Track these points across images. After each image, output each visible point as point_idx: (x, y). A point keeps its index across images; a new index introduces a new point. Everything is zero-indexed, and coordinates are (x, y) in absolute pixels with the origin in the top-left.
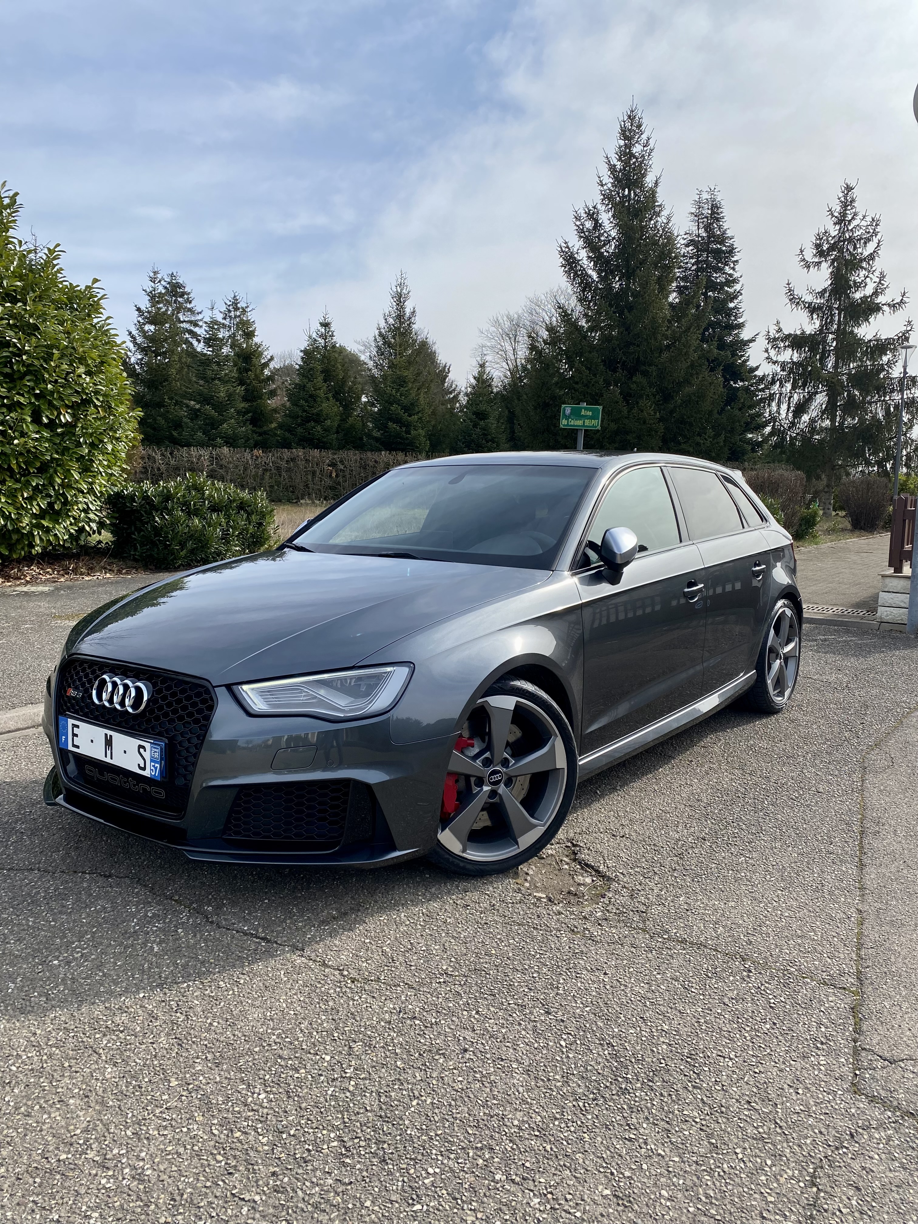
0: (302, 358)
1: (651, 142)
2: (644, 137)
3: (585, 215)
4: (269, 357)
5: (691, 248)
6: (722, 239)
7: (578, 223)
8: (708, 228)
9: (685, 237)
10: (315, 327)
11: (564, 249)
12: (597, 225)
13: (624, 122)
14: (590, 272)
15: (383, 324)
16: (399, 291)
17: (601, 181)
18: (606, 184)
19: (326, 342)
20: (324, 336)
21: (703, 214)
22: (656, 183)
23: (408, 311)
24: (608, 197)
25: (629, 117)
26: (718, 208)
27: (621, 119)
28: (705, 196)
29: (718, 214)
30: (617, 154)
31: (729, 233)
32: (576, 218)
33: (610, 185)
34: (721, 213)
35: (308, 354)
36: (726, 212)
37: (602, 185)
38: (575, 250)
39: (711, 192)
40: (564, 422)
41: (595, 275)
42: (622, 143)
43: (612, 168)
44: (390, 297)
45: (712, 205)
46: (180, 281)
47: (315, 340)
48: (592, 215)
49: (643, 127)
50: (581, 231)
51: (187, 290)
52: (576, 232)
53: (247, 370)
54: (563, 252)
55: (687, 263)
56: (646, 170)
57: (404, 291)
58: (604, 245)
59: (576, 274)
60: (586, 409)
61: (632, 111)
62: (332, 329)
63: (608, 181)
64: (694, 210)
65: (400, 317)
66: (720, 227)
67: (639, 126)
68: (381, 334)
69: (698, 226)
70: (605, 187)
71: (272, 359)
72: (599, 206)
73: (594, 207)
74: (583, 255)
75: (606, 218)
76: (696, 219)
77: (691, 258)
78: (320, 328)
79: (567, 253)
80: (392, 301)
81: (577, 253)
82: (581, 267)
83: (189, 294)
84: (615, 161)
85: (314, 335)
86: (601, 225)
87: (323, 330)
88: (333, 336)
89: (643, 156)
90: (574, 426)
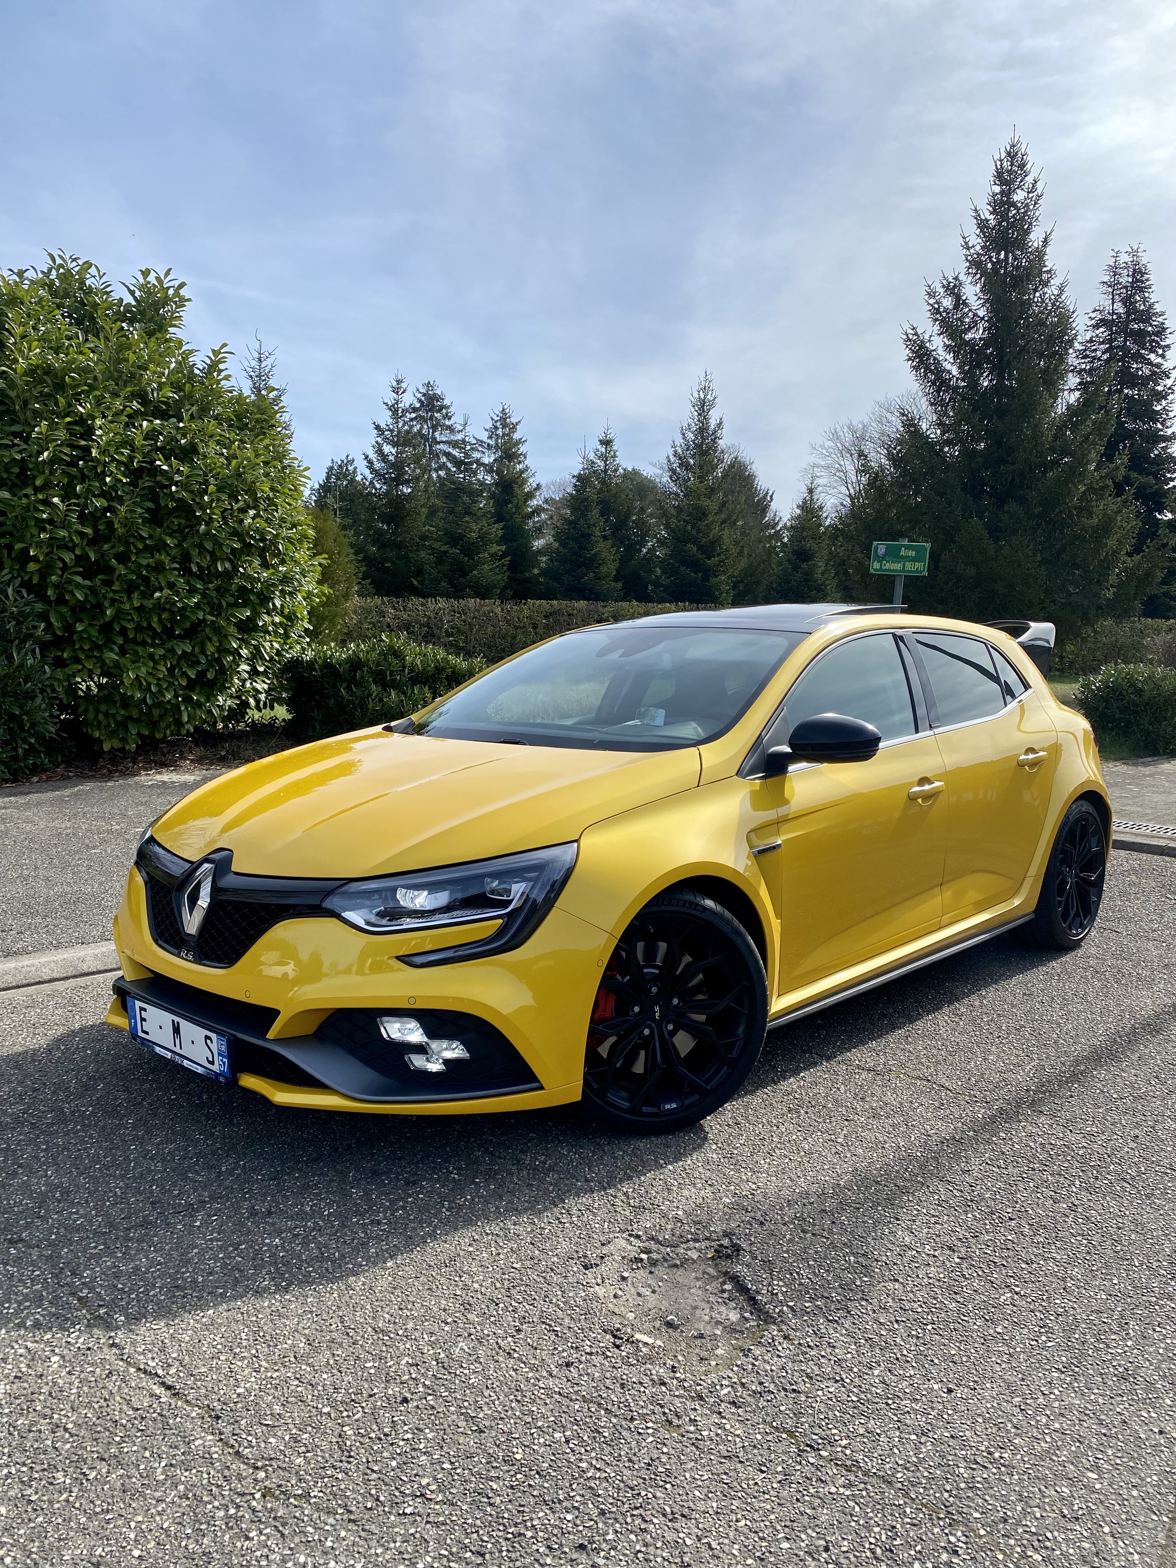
0: (575, 486)
1: (1039, 186)
2: (1029, 179)
3: (942, 290)
4: (534, 485)
5: (1102, 330)
6: (1147, 316)
7: (932, 301)
8: (1127, 301)
9: (1093, 315)
10: (593, 447)
11: (911, 337)
12: (959, 302)
13: (1001, 161)
14: (948, 367)
15: (679, 441)
16: (702, 397)
17: (966, 243)
18: (973, 246)
19: (606, 465)
20: (604, 458)
21: (1120, 284)
22: (1046, 241)
23: (713, 423)
24: (976, 264)
25: (1009, 154)
26: (1142, 274)
27: (997, 157)
28: (1124, 258)
29: (1142, 282)
30: (989, 204)
31: (1158, 308)
32: (929, 294)
33: (978, 248)
34: (1147, 280)
35: (582, 480)
36: (1153, 278)
37: (968, 248)
38: (927, 337)
39: (1134, 253)
40: (876, 565)
41: (955, 371)
42: (997, 189)
43: (982, 225)
44: (690, 405)
45: (1134, 270)
46: (438, 392)
47: (593, 463)
48: (953, 289)
49: (1028, 166)
50: (936, 311)
51: (446, 402)
52: (928, 314)
53: (507, 502)
54: (910, 340)
55: (1095, 350)
56: (1030, 224)
57: (709, 397)
58: (970, 329)
59: (927, 369)
60: (907, 547)
61: (1013, 146)
62: (615, 448)
63: (976, 241)
64: (1106, 279)
65: (702, 430)
66: (1145, 300)
67: (1022, 166)
68: (675, 454)
69: (1113, 299)
70: (972, 251)
71: (539, 487)
72: (962, 277)
73: (956, 278)
74: (938, 344)
75: (972, 292)
76: (1110, 290)
77: (1101, 343)
78: (599, 447)
79: (915, 342)
80: (693, 410)
81: (929, 341)
82: (935, 359)
83: (448, 407)
84: (986, 214)
85: (592, 456)
86: (965, 303)
87: (603, 450)
88: (615, 456)
89: (1027, 205)
90: (889, 570)
